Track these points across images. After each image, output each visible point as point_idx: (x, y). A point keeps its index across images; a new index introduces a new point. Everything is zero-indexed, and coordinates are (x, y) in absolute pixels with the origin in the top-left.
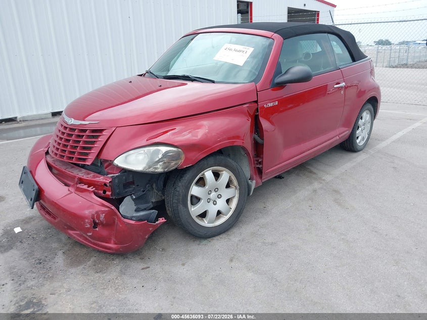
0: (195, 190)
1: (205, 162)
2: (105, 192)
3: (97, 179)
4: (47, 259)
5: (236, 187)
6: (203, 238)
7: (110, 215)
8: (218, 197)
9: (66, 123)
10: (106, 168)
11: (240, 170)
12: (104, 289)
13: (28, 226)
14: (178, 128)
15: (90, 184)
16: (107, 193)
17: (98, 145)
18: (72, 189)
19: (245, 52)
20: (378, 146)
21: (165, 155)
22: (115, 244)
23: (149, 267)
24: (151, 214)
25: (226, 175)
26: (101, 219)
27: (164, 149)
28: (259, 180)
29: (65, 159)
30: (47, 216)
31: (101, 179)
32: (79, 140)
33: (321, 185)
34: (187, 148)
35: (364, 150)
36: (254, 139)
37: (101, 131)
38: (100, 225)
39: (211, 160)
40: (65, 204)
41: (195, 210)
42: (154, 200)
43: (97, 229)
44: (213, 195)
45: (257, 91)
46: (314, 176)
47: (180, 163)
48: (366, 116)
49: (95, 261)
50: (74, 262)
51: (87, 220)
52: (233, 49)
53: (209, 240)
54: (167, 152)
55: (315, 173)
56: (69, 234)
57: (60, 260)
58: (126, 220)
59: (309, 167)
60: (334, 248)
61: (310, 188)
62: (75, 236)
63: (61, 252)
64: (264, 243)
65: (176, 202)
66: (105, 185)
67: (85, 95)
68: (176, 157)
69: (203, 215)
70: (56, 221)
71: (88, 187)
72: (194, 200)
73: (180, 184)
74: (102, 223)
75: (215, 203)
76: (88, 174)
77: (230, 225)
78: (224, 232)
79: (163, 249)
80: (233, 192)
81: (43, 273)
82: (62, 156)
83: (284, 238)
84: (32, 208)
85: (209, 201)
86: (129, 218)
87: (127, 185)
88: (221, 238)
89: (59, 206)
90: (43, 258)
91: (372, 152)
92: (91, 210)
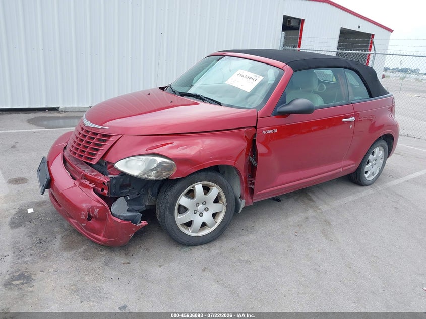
0: (183, 200)
1: (196, 176)
2: (103, 190)
3: (98, 178)
4: (47, 240)
5: (224, 203)
6: (185, 245)
7: (103, 211)
8: (205, 209)
9: (84, 124)
10: (109, 169)
11: (229, 188)
12: (86, 275)
13: (40, 209)
14: (176, 142)
15: (92, 181)
16: (105, 191)
17: (104, 149)
18: (77, 183)
19: (254, 80)
20: (388, 184)
21: (160, 165)
22: (104, 237)
23: (129, 263)
24: (136, 216)
25: (215, 191)
26: (95, 213)
27: (159, 160)
28: (250, 200)
29: (76, 156)
30: (55, 203)
31: (102, 178)
32: (90, 141)
33: (314, 214)
34: (181, 161)
35: (372, 186)
36: (249, 161)
37: (110, 136)
38: (94, 218)
39: (203, 175)
40: (69, 195)
41: (180, 219)
42: (147, 204)
43: (91, 221)
44: (201, 207)
45: (257, 117)
46: (312, 203)
47: (171, 174)
48: (379, 152)
49: (86, 249)
50: (69, 246)
51: (83, 212)
52: (245, 76)
53: (191, 248)
54: (161, 163)
55: (313, 201)
56: (70, 222)
57: (57, 243)
58: (114, 218)
59: (309, 194)
60: (303, 275)
61: (303, 215)
62: (74, 224)
63: (60, 236)
64: (240, 259)
65: (164, 208)
66: (104, 183)
67: (110, 100)
68: (168, 168)
69: (189, 224)
70: (61, 208)
71: (90, 184)
72: (182, 209)
73: (170, 193)
74: (95, 217)
75: (201, 215)
76: (93, 172)
77: (213, 237)
78: (207, 243)
79: (147, 249)
80: (221, 208)
81: (39, 252)
82: (75, 153)
83: (260, 258)
84: (43, 194)
85: (195, 212)
86: (117, 216)
87: (123, 187)
88: (202, 248)
89: (64, 196)
90: (44, 238)
91: (380, 189)
92: (88, 204)
